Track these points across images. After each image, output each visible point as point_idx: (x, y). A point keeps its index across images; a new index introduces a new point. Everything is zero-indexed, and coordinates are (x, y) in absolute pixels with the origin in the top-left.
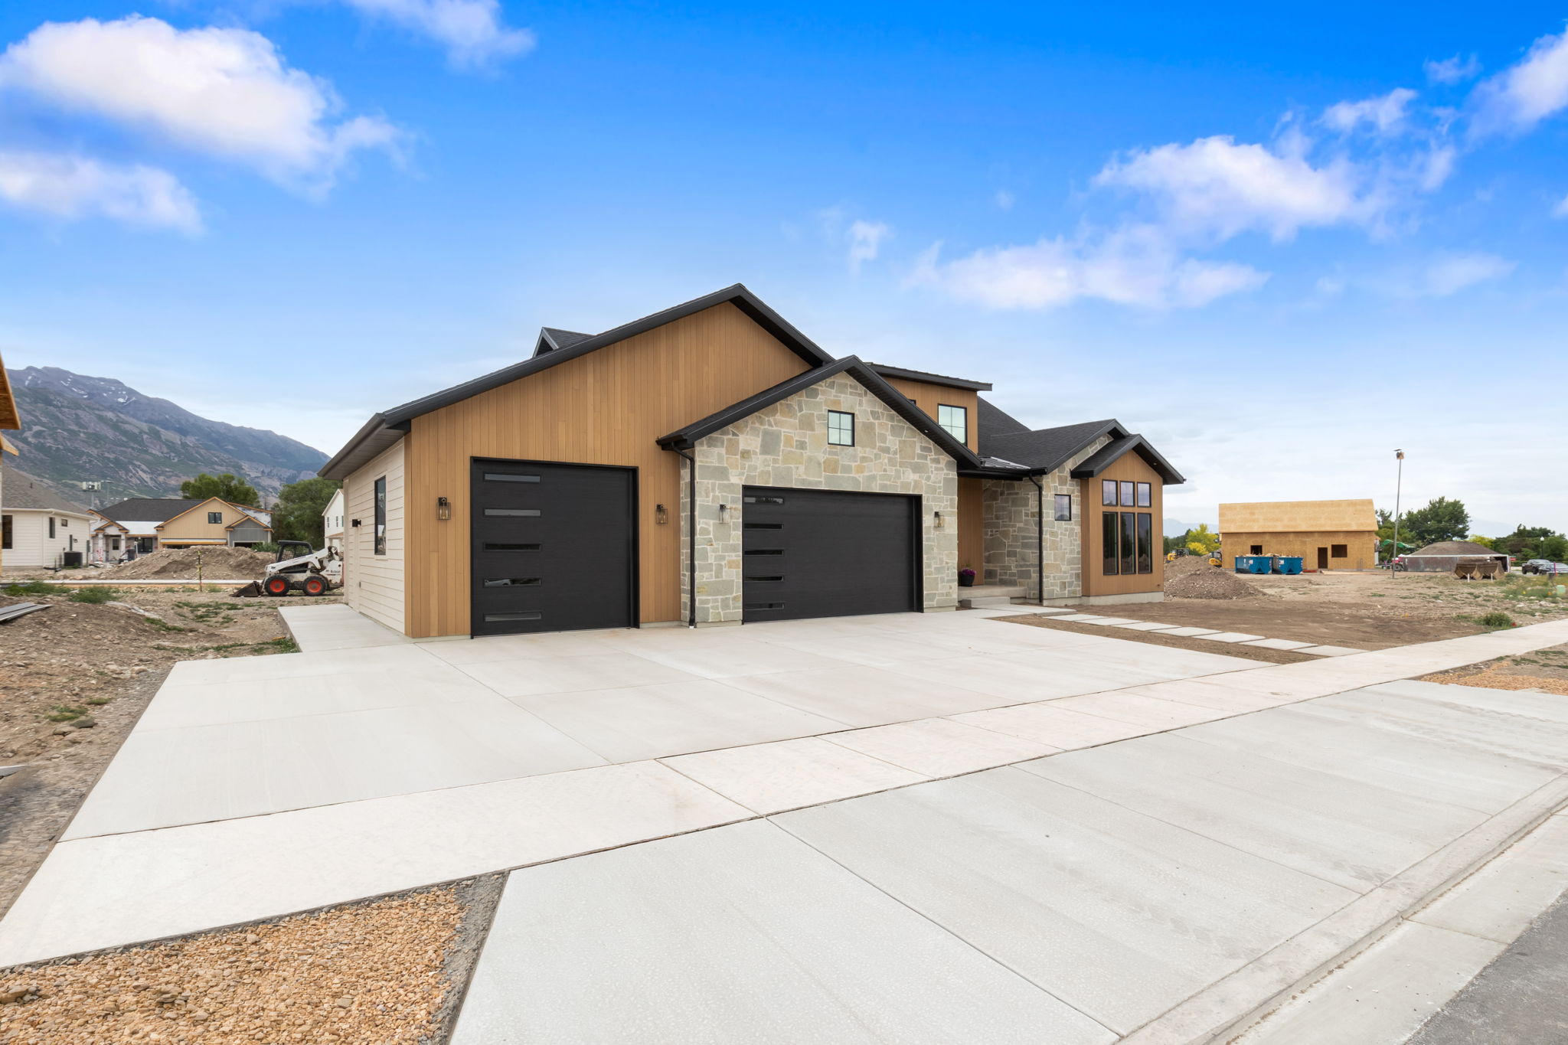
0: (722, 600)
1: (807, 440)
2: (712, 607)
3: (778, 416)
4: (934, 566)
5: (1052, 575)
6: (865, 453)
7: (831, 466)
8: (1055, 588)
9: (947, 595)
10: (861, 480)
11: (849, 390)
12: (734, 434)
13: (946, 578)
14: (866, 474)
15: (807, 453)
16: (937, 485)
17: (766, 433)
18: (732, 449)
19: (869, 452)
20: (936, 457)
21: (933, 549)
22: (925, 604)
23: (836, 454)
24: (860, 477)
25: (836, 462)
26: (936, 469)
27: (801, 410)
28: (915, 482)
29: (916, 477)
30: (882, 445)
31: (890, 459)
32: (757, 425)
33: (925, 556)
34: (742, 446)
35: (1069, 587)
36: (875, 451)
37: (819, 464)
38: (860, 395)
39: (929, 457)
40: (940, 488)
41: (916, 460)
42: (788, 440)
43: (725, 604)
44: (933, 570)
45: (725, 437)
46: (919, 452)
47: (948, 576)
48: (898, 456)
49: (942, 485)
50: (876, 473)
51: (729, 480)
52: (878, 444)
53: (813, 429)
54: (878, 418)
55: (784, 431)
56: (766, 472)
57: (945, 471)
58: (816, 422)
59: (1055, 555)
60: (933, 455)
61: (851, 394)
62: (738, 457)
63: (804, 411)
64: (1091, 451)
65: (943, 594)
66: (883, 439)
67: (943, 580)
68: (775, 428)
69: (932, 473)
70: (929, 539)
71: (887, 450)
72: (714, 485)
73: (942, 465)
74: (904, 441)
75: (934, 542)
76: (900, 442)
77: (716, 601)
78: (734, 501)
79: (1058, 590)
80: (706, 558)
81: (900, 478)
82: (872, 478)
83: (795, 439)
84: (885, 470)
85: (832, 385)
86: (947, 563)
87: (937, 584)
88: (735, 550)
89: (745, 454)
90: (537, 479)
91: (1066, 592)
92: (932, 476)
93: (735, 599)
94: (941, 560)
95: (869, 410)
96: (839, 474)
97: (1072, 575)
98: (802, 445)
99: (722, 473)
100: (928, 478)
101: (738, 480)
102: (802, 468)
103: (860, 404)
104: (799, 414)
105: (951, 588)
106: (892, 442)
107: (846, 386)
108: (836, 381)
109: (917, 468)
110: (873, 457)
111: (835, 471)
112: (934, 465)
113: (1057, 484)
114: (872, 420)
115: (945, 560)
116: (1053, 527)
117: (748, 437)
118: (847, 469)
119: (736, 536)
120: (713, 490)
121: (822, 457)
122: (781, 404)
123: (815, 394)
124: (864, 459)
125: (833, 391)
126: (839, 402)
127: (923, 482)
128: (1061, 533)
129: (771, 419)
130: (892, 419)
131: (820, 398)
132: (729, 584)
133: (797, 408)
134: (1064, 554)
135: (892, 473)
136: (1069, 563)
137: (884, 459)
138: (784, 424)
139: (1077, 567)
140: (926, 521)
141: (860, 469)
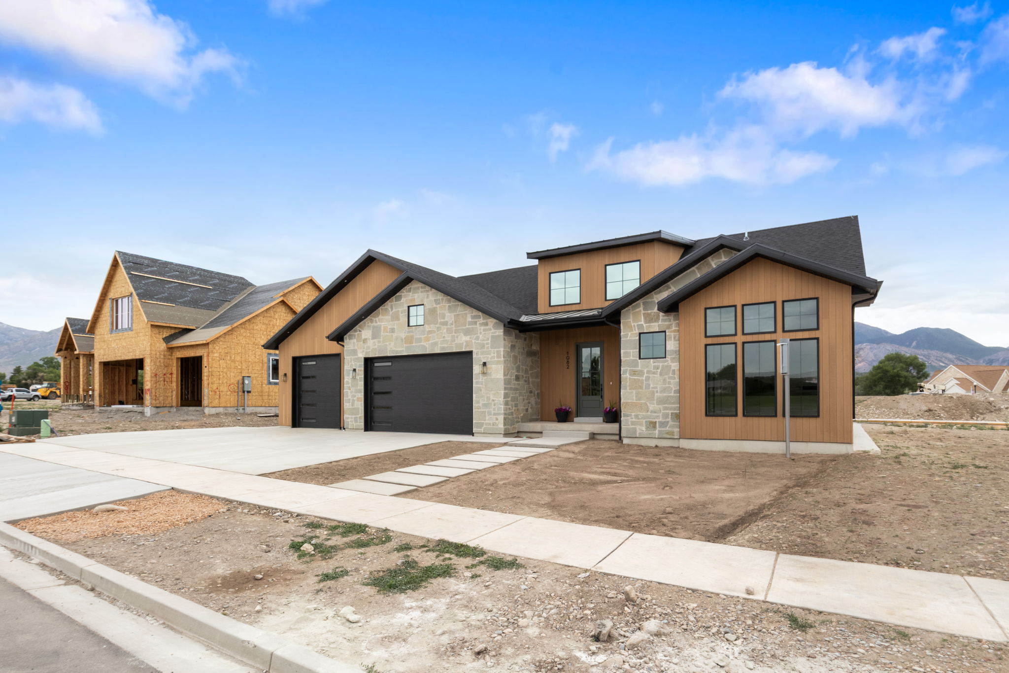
0: (355, 418)
1: (395, 327)
2: (351, 421)
3: (380, 317)
4: (481, 402)
5: (633, 414)
6: (430, 327)
7: (409, 340)
8: (638, 427)
9: (493, 425)
10: (427, 346)
11: (421, 290)
12: (360, 331)
13: (493, 412)
14: (431, 342)
15: (395, 335)
16: (485, 342)
17: (374, 327)
18: (359, 337)
20: (485, 321)
21: (481, 390)
22: (474, 430)
23: (412, 332)
24: (426, 344)
25: (412, 336)
26: (484, 330)
27: (392, 310)
28: (466, 342)
29: (467, 338)
30: (442, 320)
31: (448, 329)
32: (370, 324)
33: (474, 396)
34: (363, 337)
35: (660, 427)
36: (437, 326)
37: (402, 340)
38: (427, 291)
39: (478, 323)
40: (487, 344)
41: (467, 327)
42: (385, 329)
43: (356, 422)
44: (481, 405)
45: (356, 333)
46: (470, 320)
47: (494, 409)
48: (454, 326)
49: (489, 341)
50: (437, 340)
51: (357, 355)
52: (439, 321)
53: (399, 320)
54: (439, 303)
55: (383, 324)
56: (374, 348)
57: (493, 331)
58: (401, 315)
59: (637, 394)
60: (481, 321)
61: (422, 292)
62: (362, 343)
63: (394, 310)
65: (490, 424)
66: (443, 316)
67: (490, 413)
68: (378, 323)
69: (481, 333)
70: (477, 383)
71: (445, 323)
72: (351, 358)
73: (491, 325)
74: (458, 315)
75: (482, 384)
76: (454, 316)
77: (352, 418)
78: (360, 366)
79: (644, 428)
80: (348, 396)
81: (455, 341)
82: (436, 344)
83: (389, 327)
84: (444, 337)
85: (410, 290)
86: (493, 400)
87: (485, 416)
88: (361, 392)
89: (365, 341)
90: (314, 363)
91: (657, 432)
92: (481, 336)
93: (360, 417)
94: (488, 398)
95: (433, 299)
96: (414, 344)
97: (665, 416)
98: (393, 330)
99: (354, 352)
100: (477, 338)
101: (362, 355)
102: (392, 344)
103: (428, 297)
104: (391, 313)
105: (497, 419)
106: (449, 317)
107: (418, 288)
108: (412, 287)
109: (467, 332)
110: (436, 330)
111: (411, 342)
112: (483, 328)
113: (642, 323)
114: (435, 306)
115: (492, 398)
116: (637, 365)
117: (365, 331)
118: (419, 340)
119: (361, 385)
120: (351, 361)
121: (403, 335)
122: (382, 309)
123: (400, 298)
124: (430, 332)
125: (411, 293)
126: (414, 300)
127: (473, 341)
128: (648, 372)
129: (377, 319)
130: (449, 301)
131: (403, 300)
132: (356, 411)
133: (390, 309)
134: (653, 393)
135: (448, 338)
136: (661, 401)
137: (444, 329)
138: (383, 320)
139: (673, 409)
140: (477, 369)
141: (427, 339)
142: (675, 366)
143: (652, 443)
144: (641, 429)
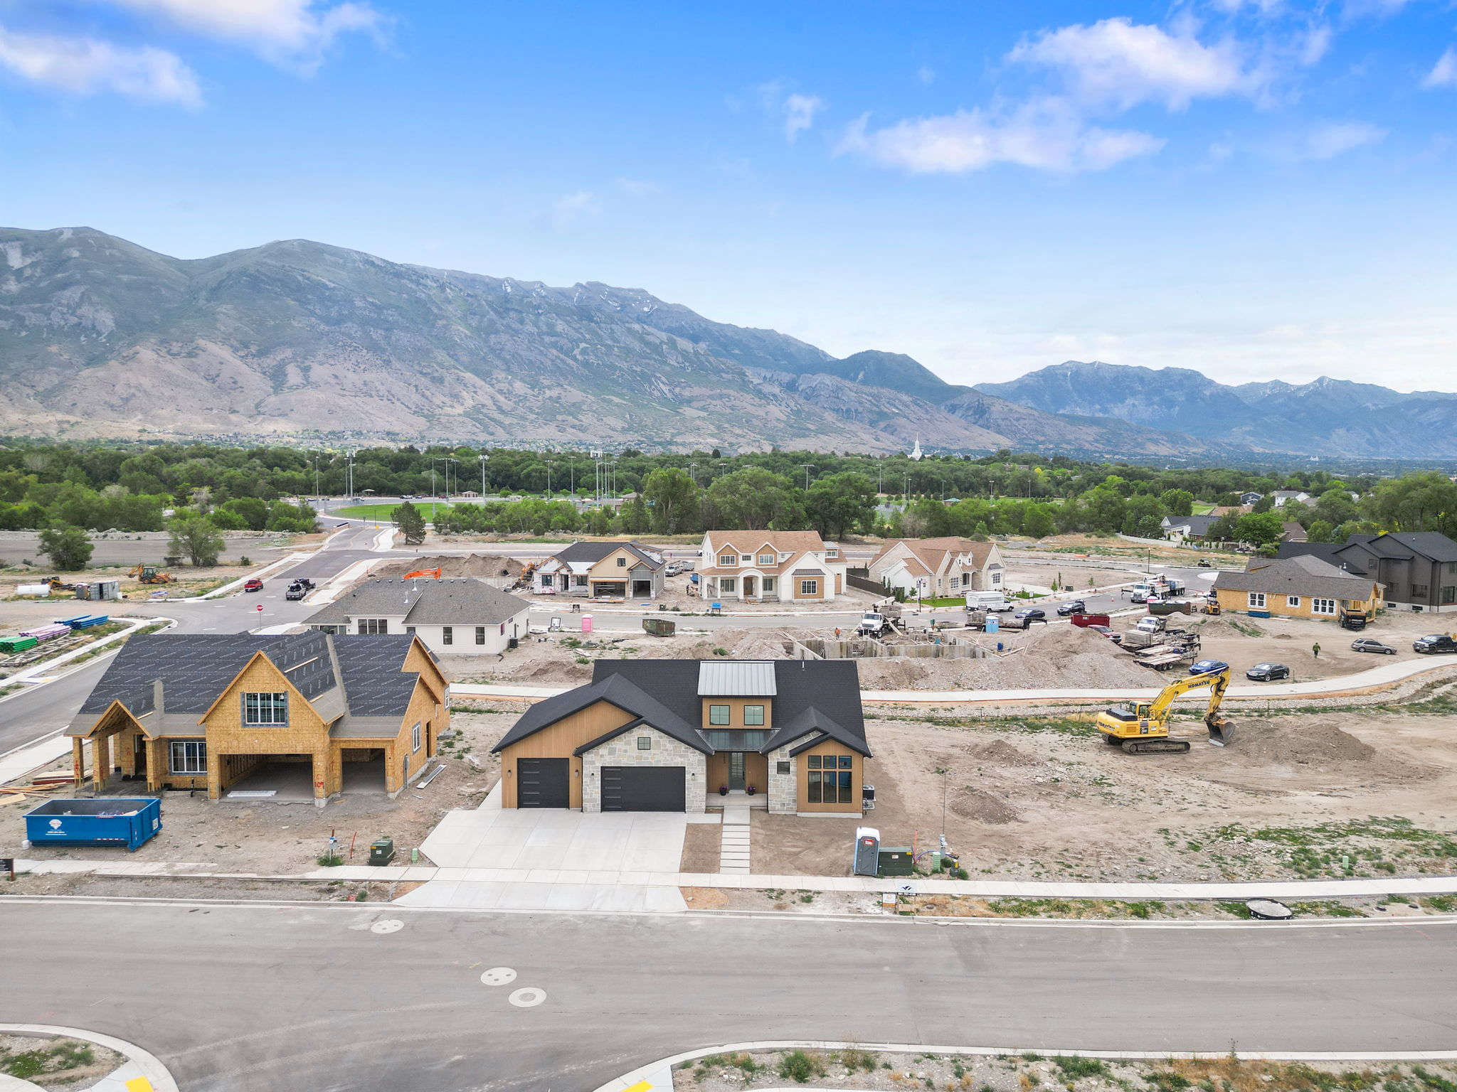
0: (593, 804)
1: (628, 750)
2: (590, 807)
3: (617, 741)
4: (691, 795)
5: (774, 800)
6: (655, 751)
7: (639, 758)
8: (776, 806)
9: (698, 807)
10: (653, 762)
12: (598, 749)
14: (656, 760)
15: (628, 754)
16: (694, 763)
17: (611, 748)
18: (597, 754)
19: (657, 751)
20: (693, 751)
21: (691, 788)
22: (687, 809)
23: (642, 753)
25: (642, 756)
26: (692, 756)
27: (625, 738)
28: (681, 762)
29: (682, 760)
30: (664, 748)
31: (668, 753)
32: (608, 745)
33: (686, 791)
34: (600, 754)
35: (787, 806)
36: (660, 751)
37: (633, 757)
38: (652, 730)
39: (687, 751)
41: (682, 753)
42: (620, 750)
43: (594, 806)
46: (684, 750)
47: (699, 799)
48: (671, 752)
49: (696, 762)
50: (660, 759)
51: (596, 765)
52: (662, 749)
53: (631, 745)
54: (662, 738)
55: (619, 747)
56: (610, 761)
57: (697, 757)
58: (632, 742)
59: (776, 788)
60: (691, 751)
61: (649, 730)
62: (599, 757)
63: (627, 738)
64: (806, 740)
65: (696, 807)
66: (665, 746)
67: (696, 801)
68: (614, 747)
69: (690, 758)
70: (688, 785)
71: (667, 750)
72: (590, 767)
73: (698, 753)
74: (676, 746)
75: (692, 785)
76: (673, 747)
77: (591, 805)
78: (598, 772)
80: (587, 791)
81: (673, 760)
82: (659, 761)
83: (623, 750)
84: (665, 758)
85: (640, 728)
86: (699, 794)
87: (693, 802)
88: (598, 789)
89: (602, 756)
91: (784, 808)
93: (598, 804)
94: (696, 793)
95: (658, 735)
96: (642, 761)
97: (789, 800)
98: (626, 751)
99: (593, 763)
100: (688, 760)
101: (599, 765)
102: (626, 759)
103: (653, 733)
104: (624, 740)
105: (700, 804)
106: (669, 748)
109: (681, 756)
110: (660, 754)
111: (641, 759)
113: (779, 757)
114: (659, 739)
116: (776, 777)
117: (603, 750)
118: (647, 758)
119: (599, 783)
120: (590, 769)
121: (634, 755)
122: (619, 737)
123: (631, 731)
124: (655, 754)
125: (640, 730)
126: (643, 733)
127: (686, 762)
128: (781, 780)
129: (614, 743)
131: (634, 733)
132: (595, 800)
133: (623, 738)
134: (784, 789)
135: (669, 758)
136: (787, 794)
137: (665, 753)
138: (618, 744)
139: (794, 797)
140: (688, 777)
141: (653, 758)
142: (794, 778)
143: (783, 813)
144: (778, 807)
